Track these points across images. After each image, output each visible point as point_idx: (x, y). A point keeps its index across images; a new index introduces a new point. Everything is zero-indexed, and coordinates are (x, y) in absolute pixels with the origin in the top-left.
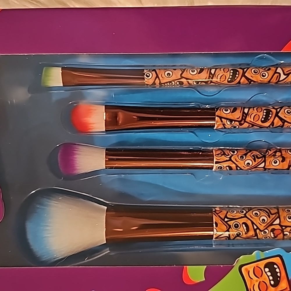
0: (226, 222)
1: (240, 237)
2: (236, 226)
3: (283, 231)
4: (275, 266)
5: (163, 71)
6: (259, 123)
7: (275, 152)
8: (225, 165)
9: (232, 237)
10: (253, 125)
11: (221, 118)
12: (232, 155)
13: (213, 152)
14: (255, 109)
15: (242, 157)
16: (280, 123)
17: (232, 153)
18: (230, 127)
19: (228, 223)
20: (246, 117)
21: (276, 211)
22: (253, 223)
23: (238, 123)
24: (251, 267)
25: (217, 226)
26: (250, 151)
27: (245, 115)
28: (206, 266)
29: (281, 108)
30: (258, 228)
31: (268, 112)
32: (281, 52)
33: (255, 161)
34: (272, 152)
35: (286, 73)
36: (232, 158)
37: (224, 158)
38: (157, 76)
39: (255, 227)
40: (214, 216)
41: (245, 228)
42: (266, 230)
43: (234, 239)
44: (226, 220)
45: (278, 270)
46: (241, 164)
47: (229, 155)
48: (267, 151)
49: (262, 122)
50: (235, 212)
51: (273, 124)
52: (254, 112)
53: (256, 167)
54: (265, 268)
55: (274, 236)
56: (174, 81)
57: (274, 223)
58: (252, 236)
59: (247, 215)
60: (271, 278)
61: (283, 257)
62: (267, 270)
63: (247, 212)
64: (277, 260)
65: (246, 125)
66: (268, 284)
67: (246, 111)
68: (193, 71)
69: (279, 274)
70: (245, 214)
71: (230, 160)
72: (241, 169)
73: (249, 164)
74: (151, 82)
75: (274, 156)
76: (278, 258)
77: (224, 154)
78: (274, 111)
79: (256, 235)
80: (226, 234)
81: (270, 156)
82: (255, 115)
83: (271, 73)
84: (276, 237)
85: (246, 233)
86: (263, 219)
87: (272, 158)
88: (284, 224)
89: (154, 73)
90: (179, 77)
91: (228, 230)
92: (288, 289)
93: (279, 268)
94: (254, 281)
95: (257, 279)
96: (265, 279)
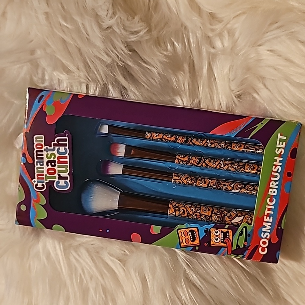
0: (175, 208)
1: (181, 216)
2: (179, 211)
3: (201, 217)
4: (194, 232)
5: (154, 134)
6: (196, 164)
7: (202, 179)
8: (177, 181)
10: (193, 165)
11: (178, 159)
12: (181, 177)
13: (173, 174)
14: (195, 157)
15: (186, 178)
16: (205, 166)
17: (181, 176)
18: (182, 164)
19: (176, 208)
20: (190, 161)
21: (199, 206)
22: (187, 210)
23: (185, 163)
24: (183, 231)
25: (170, 209)
26: (191, 176)
27: (189, 159)
28: (161, 227)
29: (207, 159)
30: (189, 213)
31: (201, 160)
32: (210, 133)
33: (192, 182)
35: (211, 143)
37: (177, 178)
38: (151, 136)
39: (188, 213)
40: (170, 205)
41: (183, 212)
42: (193, 215)
43: (178, 216)
46: (185, 182)
47: (180, 177)
48: (198, 178)
49: (197, 164)
50: (180, 204)
51: (202, 165)
53: (192, 184)
56: (159, 139)
57: (197, 212)
58: (186, 216)
59: (185, 206)
60: (191, 237)
61: (199, 228)
62: (190, 233)
63: (186, 205)
64: (195, 229)
65: (189, 164)
67: (190, 157)
68: (168, 136)
69: (195, 236)
70: (184, 206)
71: (180, 179)
72: (185, 184)
73: (188, 182)
74: (148, 138)
77: (178, 176)
78: (203, 160)
79: (188, 216)
80: (174, 214)
81: (199, 180)
82: (194, 160)
83: (204, 142)
84: (197, 219)
85: (183, 214)
86: (192, 210)
87: (200, 181)
88: (202, 213)
89: (150, 134)
90: (161, 137)
91: (175, 212)
92: (199, 244)
93: (196, 233)
94: (183, 238)
95: (185, 237)
96: (189, 237)
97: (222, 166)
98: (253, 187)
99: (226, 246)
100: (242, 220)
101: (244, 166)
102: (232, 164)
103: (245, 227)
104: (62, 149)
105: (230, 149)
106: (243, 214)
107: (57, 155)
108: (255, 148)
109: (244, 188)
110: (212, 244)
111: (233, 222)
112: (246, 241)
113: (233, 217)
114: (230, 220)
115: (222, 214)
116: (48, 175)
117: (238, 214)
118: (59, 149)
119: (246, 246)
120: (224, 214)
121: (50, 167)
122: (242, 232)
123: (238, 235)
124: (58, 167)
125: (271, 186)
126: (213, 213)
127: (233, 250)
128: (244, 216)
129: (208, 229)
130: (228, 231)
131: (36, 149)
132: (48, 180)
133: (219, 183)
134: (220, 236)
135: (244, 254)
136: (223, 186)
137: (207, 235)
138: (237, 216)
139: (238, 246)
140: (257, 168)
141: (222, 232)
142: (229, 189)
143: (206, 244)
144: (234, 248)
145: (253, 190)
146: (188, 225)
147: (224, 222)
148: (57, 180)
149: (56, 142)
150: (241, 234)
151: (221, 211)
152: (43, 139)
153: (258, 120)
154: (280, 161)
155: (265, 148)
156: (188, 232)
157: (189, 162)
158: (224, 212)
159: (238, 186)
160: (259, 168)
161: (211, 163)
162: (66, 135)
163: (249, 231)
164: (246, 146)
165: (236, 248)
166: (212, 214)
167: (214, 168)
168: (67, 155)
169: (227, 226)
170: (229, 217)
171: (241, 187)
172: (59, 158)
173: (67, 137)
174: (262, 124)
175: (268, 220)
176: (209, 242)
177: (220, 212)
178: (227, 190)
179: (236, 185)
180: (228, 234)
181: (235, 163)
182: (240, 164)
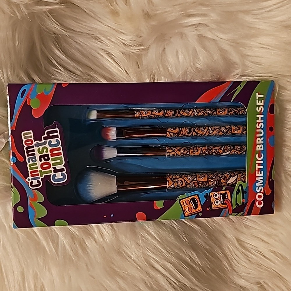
0: (173, 180)
1: (179, 187)
2: (177, 182)
3: (198, 184)
4: (195, 200)
5: (143, 111)
6: (186, 134)
8: (172, 153)
9: (175, 187)
10: (183, 136)
11: (169, 132)
12: (175, 149)
13: (166, 148)
14: (184, 128)
15: (179, 150)
16: (196, 134)
18: (173, 136)
19: (174, 180)
20: (181, 132)
21: (195, 174)
22: (185, 180)
23: (177, 135)
24: (184, 200)
25: (168, 182)
26: (183, 147)
27: (180, 131)
28: (163, 201)
29: (196, 127)
30: (187, 182)
31: (190, 129)
32: (196, 102)
33: (185, 152)
34: (193, 147)
35: (198, 112)
36: (175, 151)
37: (171, 151)
38: (140, 114)
39: (186, 182)
40: (167, 178)
41: (181, 182)
42: (191, 183)
44: (173, 179)
45: (196, 201)
46: (179, 153)
47: (173, 149)
48: (190, 147)
49: (187, 134)
50: (177, 175)
51: (192, 134)
52: (184, 129)
53: (186, 154)
54: (190, 201)
55: (194, 186)
57: (194, 180)
58: (184, 186)
59: (182, 177)
60: (194, 205)
61: (199, 195)
62: (192, 201)
63: (182, 176)
64: (196, 197)
65: (180, 135)
66: (192, 207)
67: (180, 129)
68: (157, 112)
69: (197, 203)
70: (181, 176)
71: (174, 151)
72: (179, 155)
73: (182, 153)
74: (138, 116)
75: (193, 149)
76: (196, 196)
77: (171, 149)
78: (193, 129)
79: (186, 186)
80: (173, 186)
81: (191, 149)
82: (185, 131)
83: (191, 112)
84: (195, 186)
85: (182, 185)
86: (189, 178)
87: (193, 150)
88: (199, 180)
89: (139, 112)
90: (150, 114)
91: (173, 184)
92: (201, 210)
93: (197, 200)
94: (186, 207)
95: (187, 206)
96: (191, 206)
97: (211, 131)
98: (241, 147)
99: (227, 207)
100: (237, 179)
101: (231, 128)
102: (220, 128)
103: (241, 185)
104: (54, 141)
105: (215, 115)
106: (236, 173)
107: (49, 148)
108: (237, 110)
109: (234, 149)
110: (213, 208)
111: (228, 182)
112: (243, 198)
113: (228, 178)
114: (225, 181)
115: (217, 177)
116: (43, 171)
117: (231, 174)
118: (50, 142)
119: (245, 203)
120: (219, 177)
121: (43, 161)
122: (238, 190)
123: (236, 194)
124: (52, 161)
125: (258, 142)
126: (209, 177)
127: (233, 209)
128: (237, 175)
129: (207, 194)
130: (226, 192)
131: (26, 146)
132: (43, 175)
133: (210, 149)
134: (219, 199)
135: (244, 211)
136: (214, 150)
137: (207, 200)
138: (231, 176)
139: (237, 204)
140: (242, 128)
141: (221, 194)
142: (220, 153)
143: (208, 209)
144: (234, 207)
145: (242, 149)
146: (188, 193)
147: (220, 185)
148: (52, 174)
149: (46, 135)
150: (238, 193)
151: (215, 174)
152: (32, 135)
153: (236, 84)
154: (262, 118)
155: (247, 108)
156: (189, 200)
157: (180, 134)
158: (219, 175)
159: (228, 148)
160: (244, 128)
161: (201, 131)
162: (56, 127)
163: (245, 188)
164: (229, 109)
165: (235, 207)
166: (208, 179)
167: (203, 135)
168: (60, 146)
169: (224, 188)
170: (224, 179)
171: (231, 148)
172: (51, 151)
173: (57, 128)
174: (241, 86)
175: (260, 175)
176: (211, 207)
177: (215, 176)
178: (218, 153)
179: (225, 148)
180: (226, 195)
181: (222, 127)
182: (227, 127)
